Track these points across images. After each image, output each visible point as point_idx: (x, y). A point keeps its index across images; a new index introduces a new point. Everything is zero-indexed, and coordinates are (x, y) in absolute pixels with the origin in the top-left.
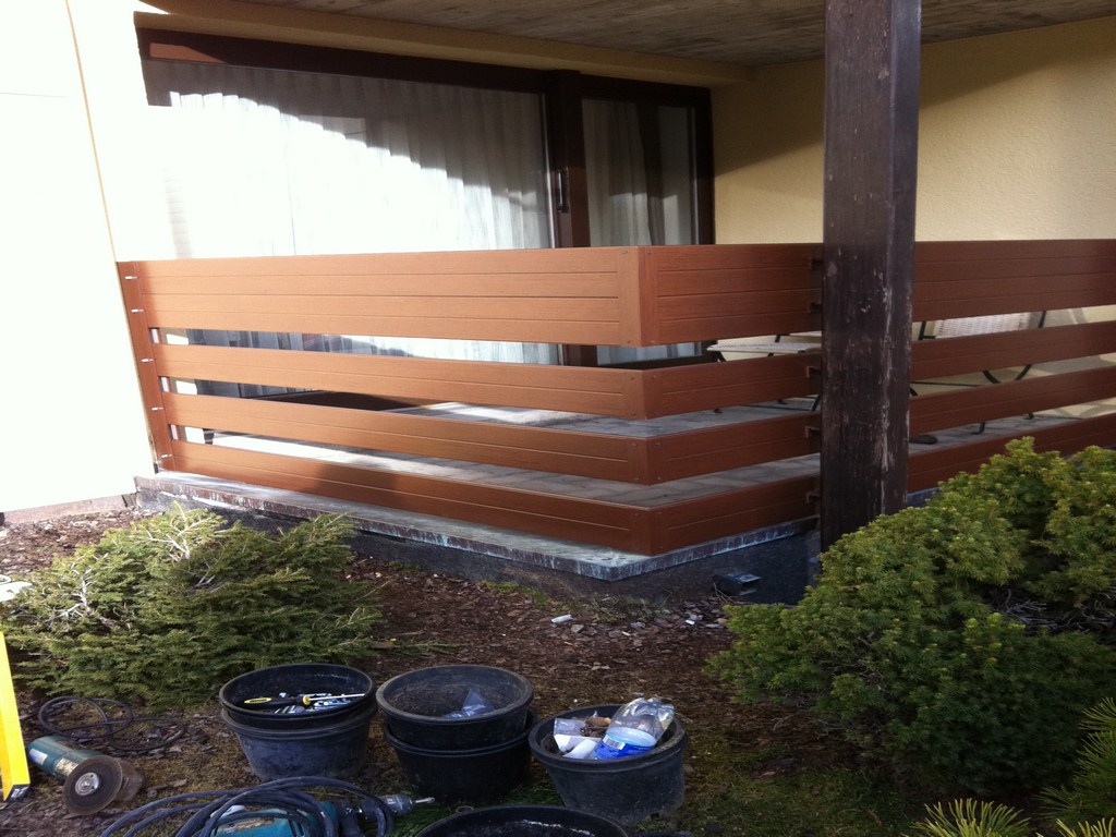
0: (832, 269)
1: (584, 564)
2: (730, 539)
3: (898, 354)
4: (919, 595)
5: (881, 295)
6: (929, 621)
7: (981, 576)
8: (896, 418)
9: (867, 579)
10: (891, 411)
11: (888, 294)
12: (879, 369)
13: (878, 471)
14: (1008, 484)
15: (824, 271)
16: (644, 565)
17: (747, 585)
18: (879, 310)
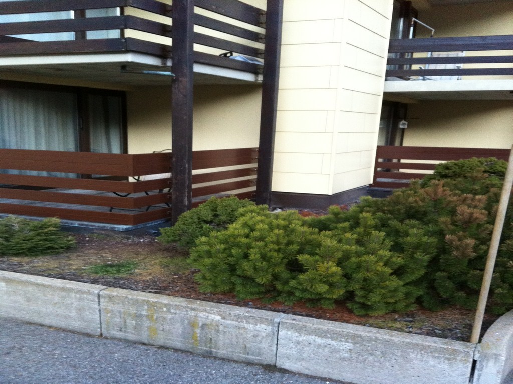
0: (174, 159)
1: (117, 228)
2: (150, 222)
3: (189, 179)
4: (195, 223)
5: (185, 166)
6: (197, 228)
7: (206, 219)
8: (189, 194)
9: (187, 221)
10: (188, 192)
11: (187, 166)
12: (185, 182)
13: (185, 205)
14: (211, 204)
15: (172, 160)
16: (132, 228)
17: (154, 233)
18: (185, 168)
